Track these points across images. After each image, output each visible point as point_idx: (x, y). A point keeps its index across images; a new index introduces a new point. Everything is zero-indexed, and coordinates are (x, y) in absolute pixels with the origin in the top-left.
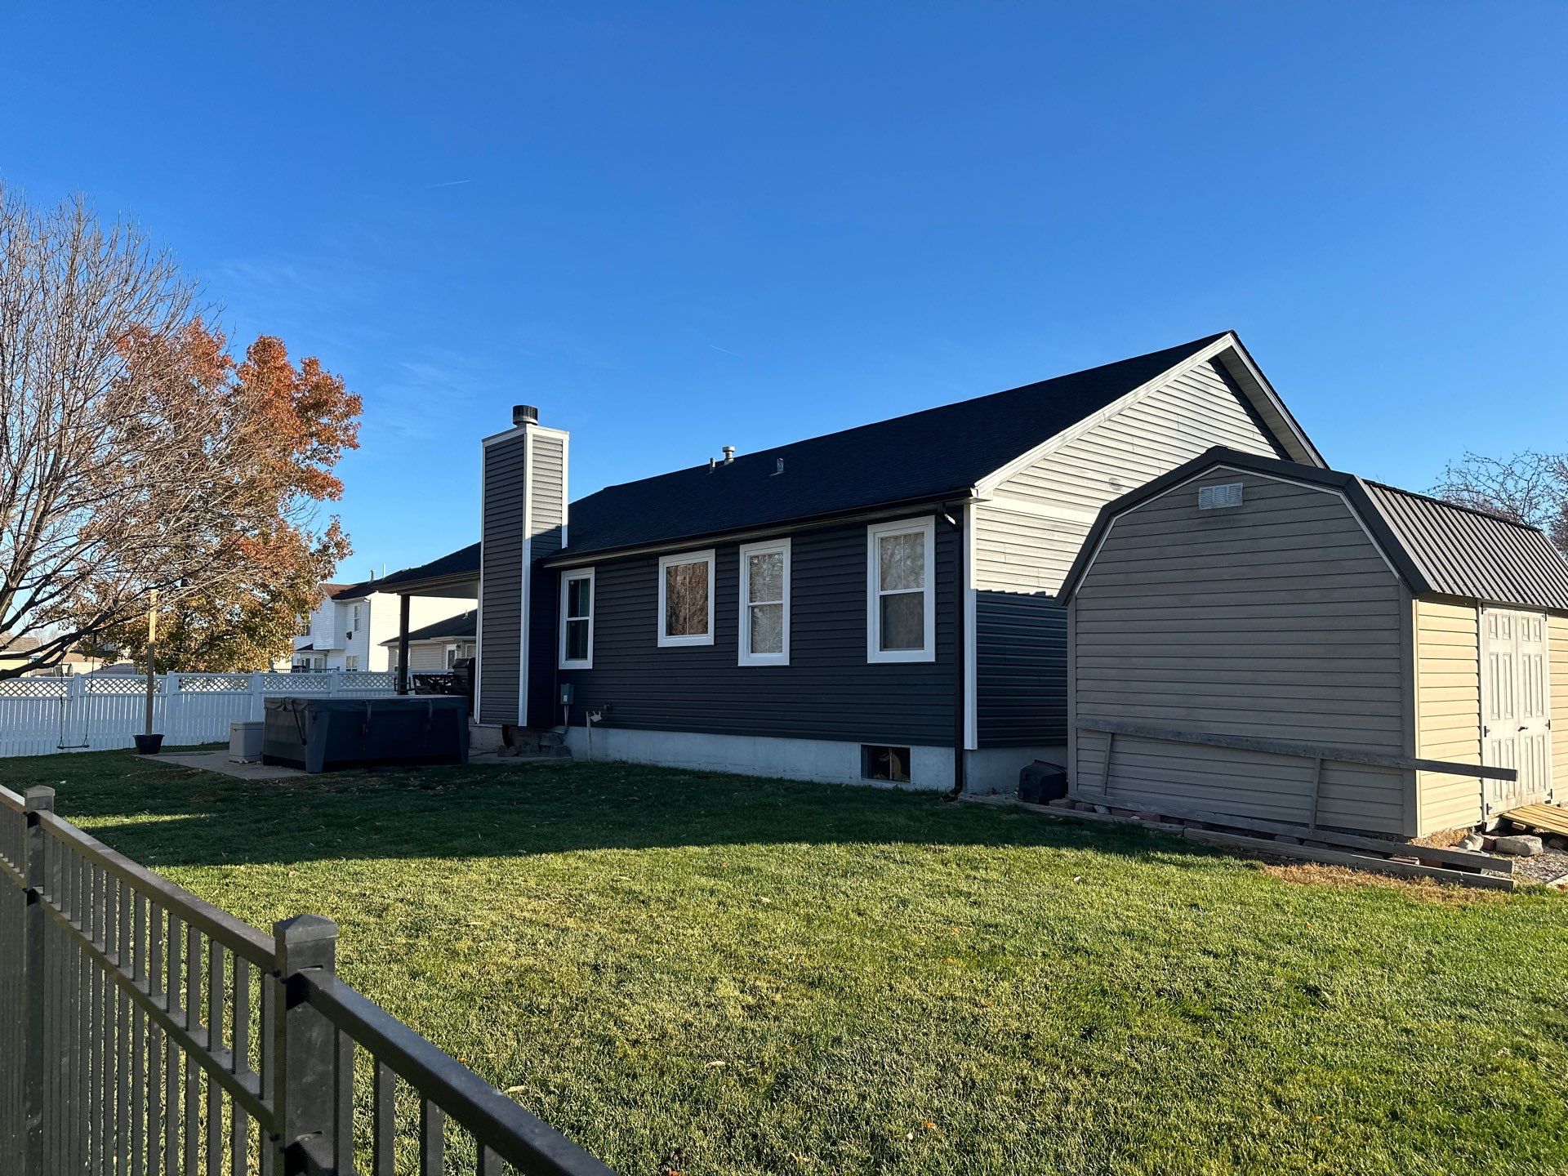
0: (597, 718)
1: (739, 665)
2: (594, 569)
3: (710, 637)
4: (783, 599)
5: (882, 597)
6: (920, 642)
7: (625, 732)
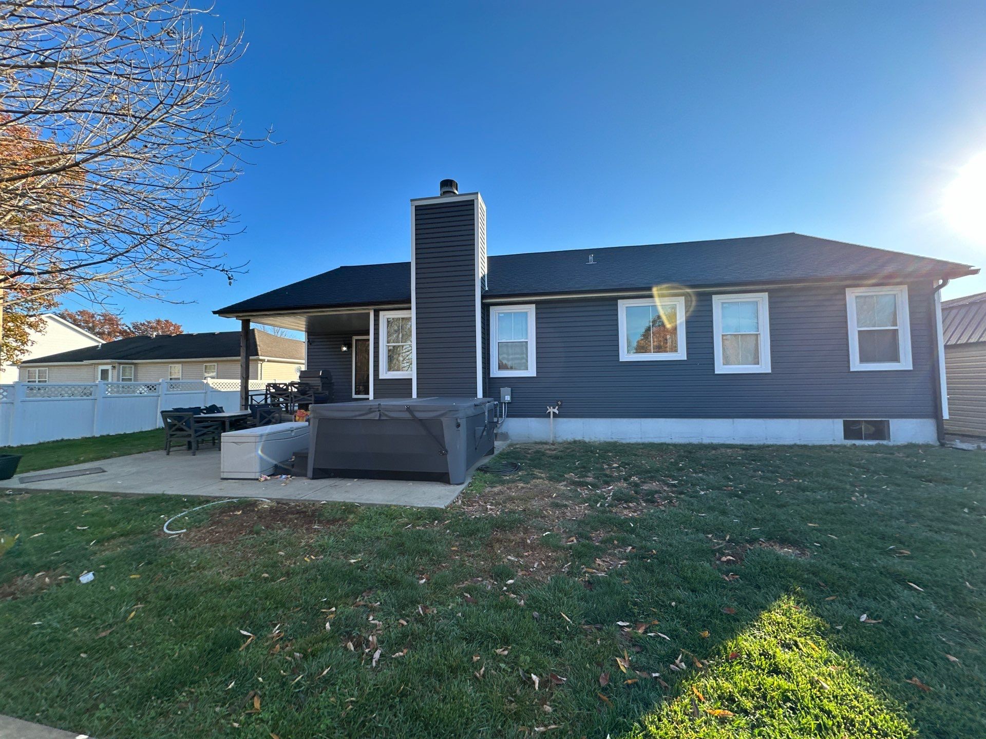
1: (716, 372)
2: (534, 306)
3: (681, 354)
4: (761, 332)
5: (860, 332)
6: (895, 358)
7: (579, 420)
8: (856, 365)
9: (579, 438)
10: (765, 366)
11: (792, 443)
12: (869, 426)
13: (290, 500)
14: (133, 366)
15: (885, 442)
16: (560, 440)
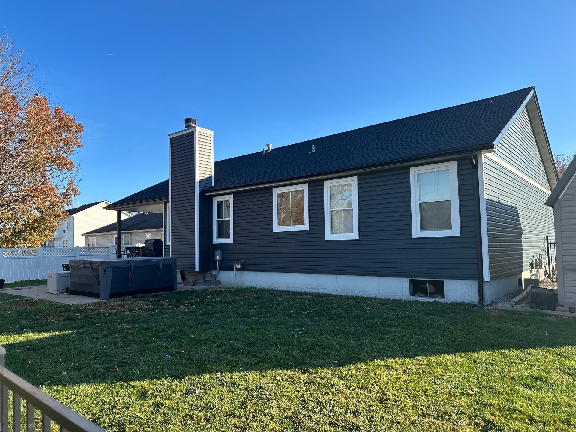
0: (239, 266)
1: (326, 240)
2: (232, 195)
3: (306, 226)
4: (353, 207)
5: (420, 204)
6: (449, 227)
8: (417, 232)
10: (355, 236)
12: (432, 285)
14: (129, 235)
15: (441, 300)
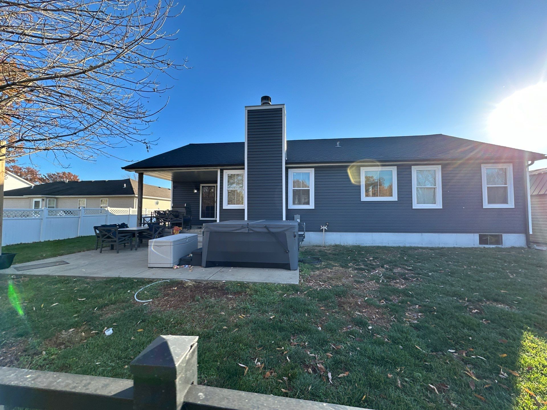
1: (413, 208)
2: (313, 169)
3: (394, 198)
4: (437, 186)
5: (488, 187)
6: (505, 201)
7: (338, 233)
8: (486, 205)
9: (338, 243)
10: (439, 205)
11: (452, 246)
12: (492, 237)
13: (202, 280)
14: (55, 199)
15: (500, 246)
16: (327, 244)
